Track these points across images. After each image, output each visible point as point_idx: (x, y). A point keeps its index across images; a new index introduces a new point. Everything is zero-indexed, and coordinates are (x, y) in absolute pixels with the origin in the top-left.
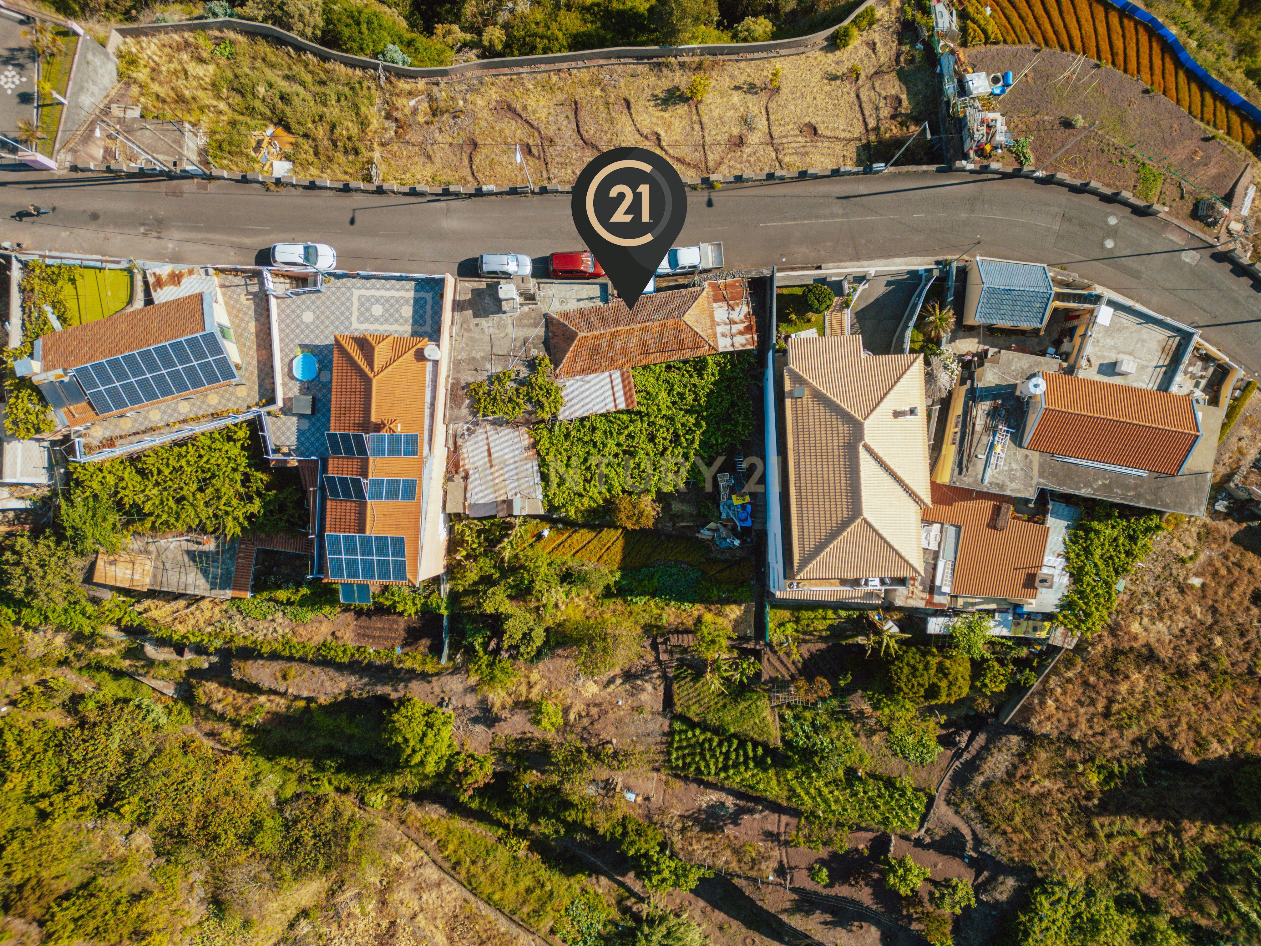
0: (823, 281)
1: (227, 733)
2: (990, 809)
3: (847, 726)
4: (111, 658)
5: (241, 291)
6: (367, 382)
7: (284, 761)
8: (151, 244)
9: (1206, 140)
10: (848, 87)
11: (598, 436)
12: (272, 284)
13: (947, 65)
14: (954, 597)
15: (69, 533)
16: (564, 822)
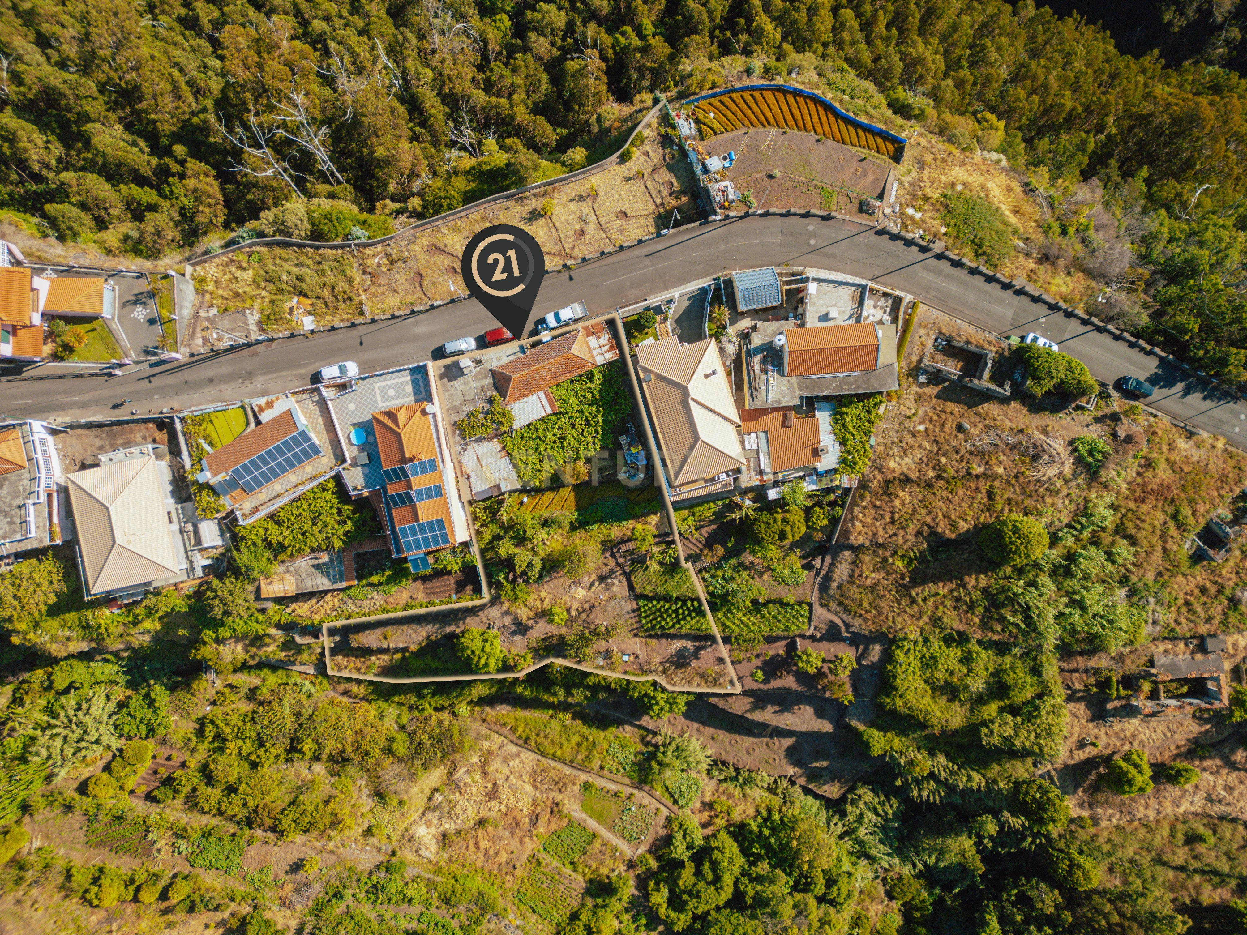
0: (648, 309)
1: (355, 689)
2: (847, 602)
3: (745, 574)
4: (274, 652)
5: (309, 402)
6: (398, 436)
7: (396, 699)
8: (248, 388)
9: (862, 160)
10: (639, 183)
11: (541, 433)
12: (327, 394)
13: (693, 156)
14: (776, 473)
15: (243, 570)
16: (587, 687)
